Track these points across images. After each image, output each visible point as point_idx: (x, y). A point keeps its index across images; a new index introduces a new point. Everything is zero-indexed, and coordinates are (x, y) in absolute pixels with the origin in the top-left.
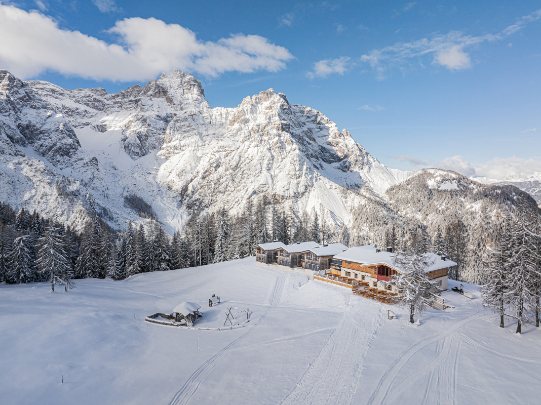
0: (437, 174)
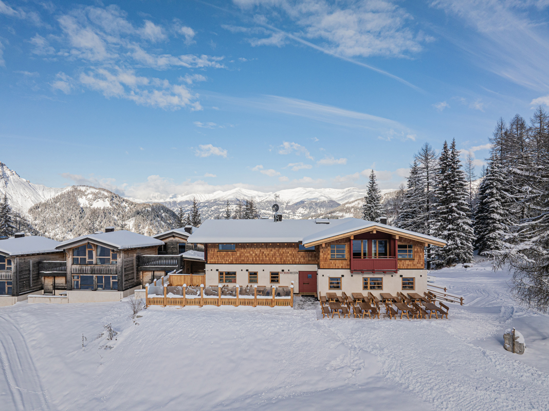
0: (89, 191)
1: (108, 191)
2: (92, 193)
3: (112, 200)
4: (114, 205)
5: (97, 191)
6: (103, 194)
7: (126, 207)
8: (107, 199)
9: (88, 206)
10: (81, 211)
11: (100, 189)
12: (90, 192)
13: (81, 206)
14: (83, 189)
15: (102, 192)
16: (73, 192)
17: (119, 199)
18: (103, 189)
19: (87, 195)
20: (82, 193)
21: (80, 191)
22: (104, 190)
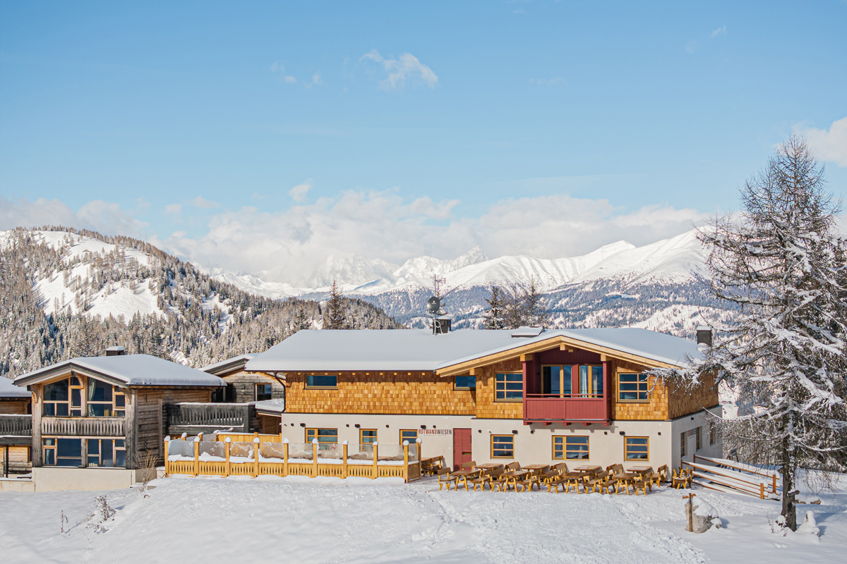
0: (75, 252)
1: (150, 250)
2: (90, 258)
3: (166, 285)
4: (175, 309)
5: (110, 248)
6: (134, 263)
7: (220, 317)
8: (148, 280)
9: (75, 311)
10: (47, 333)
11: (120, 240)
12: (82, 255)
13: (48, 311)
14: (54, 241)
15: (129, 253)
16: (15, 253)
17: (193, 282)
18: (131, 240)
19: (72, 265)
20: (53, 260)
21: (44, 249)
22: (136, 244)
